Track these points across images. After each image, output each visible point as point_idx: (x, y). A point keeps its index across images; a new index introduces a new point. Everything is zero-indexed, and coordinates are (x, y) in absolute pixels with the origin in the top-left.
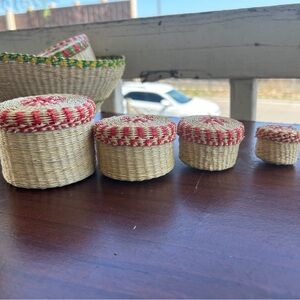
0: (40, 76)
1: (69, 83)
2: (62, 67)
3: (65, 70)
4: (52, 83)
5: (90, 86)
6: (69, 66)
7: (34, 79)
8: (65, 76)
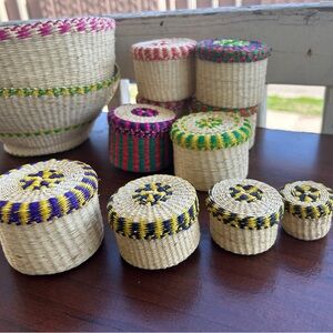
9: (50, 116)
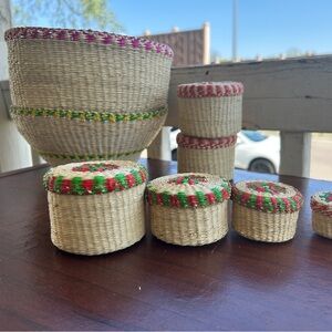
0: (75, 129)
1: (104, 136)
2: (96, 121)
3: (99, 124)
4: (87, 136)
5: (125, 138)
6: (103, 120)
7: (70, 132)
8: (99, 129)
9: (82, 140)
